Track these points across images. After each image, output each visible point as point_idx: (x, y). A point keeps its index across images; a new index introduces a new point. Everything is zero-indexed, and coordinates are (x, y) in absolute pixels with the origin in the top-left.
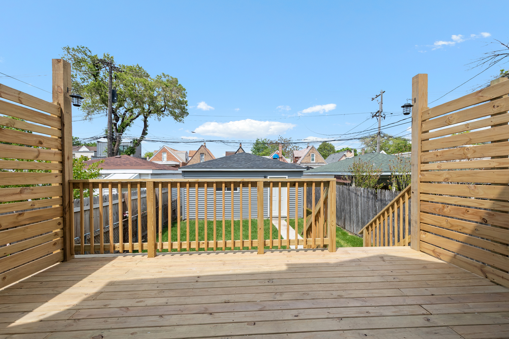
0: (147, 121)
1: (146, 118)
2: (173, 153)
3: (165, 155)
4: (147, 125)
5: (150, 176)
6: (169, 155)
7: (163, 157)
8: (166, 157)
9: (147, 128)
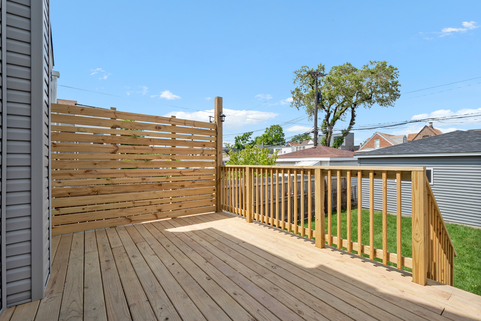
0: (355, 111)
1: (353, 109)
2: (386, 139)
3: (378, 142)
4: (354, 115)
5: (329, 163)
6: (382, 141)
7: (375, 144)
8: (379, 144)
9: (355, 118)
